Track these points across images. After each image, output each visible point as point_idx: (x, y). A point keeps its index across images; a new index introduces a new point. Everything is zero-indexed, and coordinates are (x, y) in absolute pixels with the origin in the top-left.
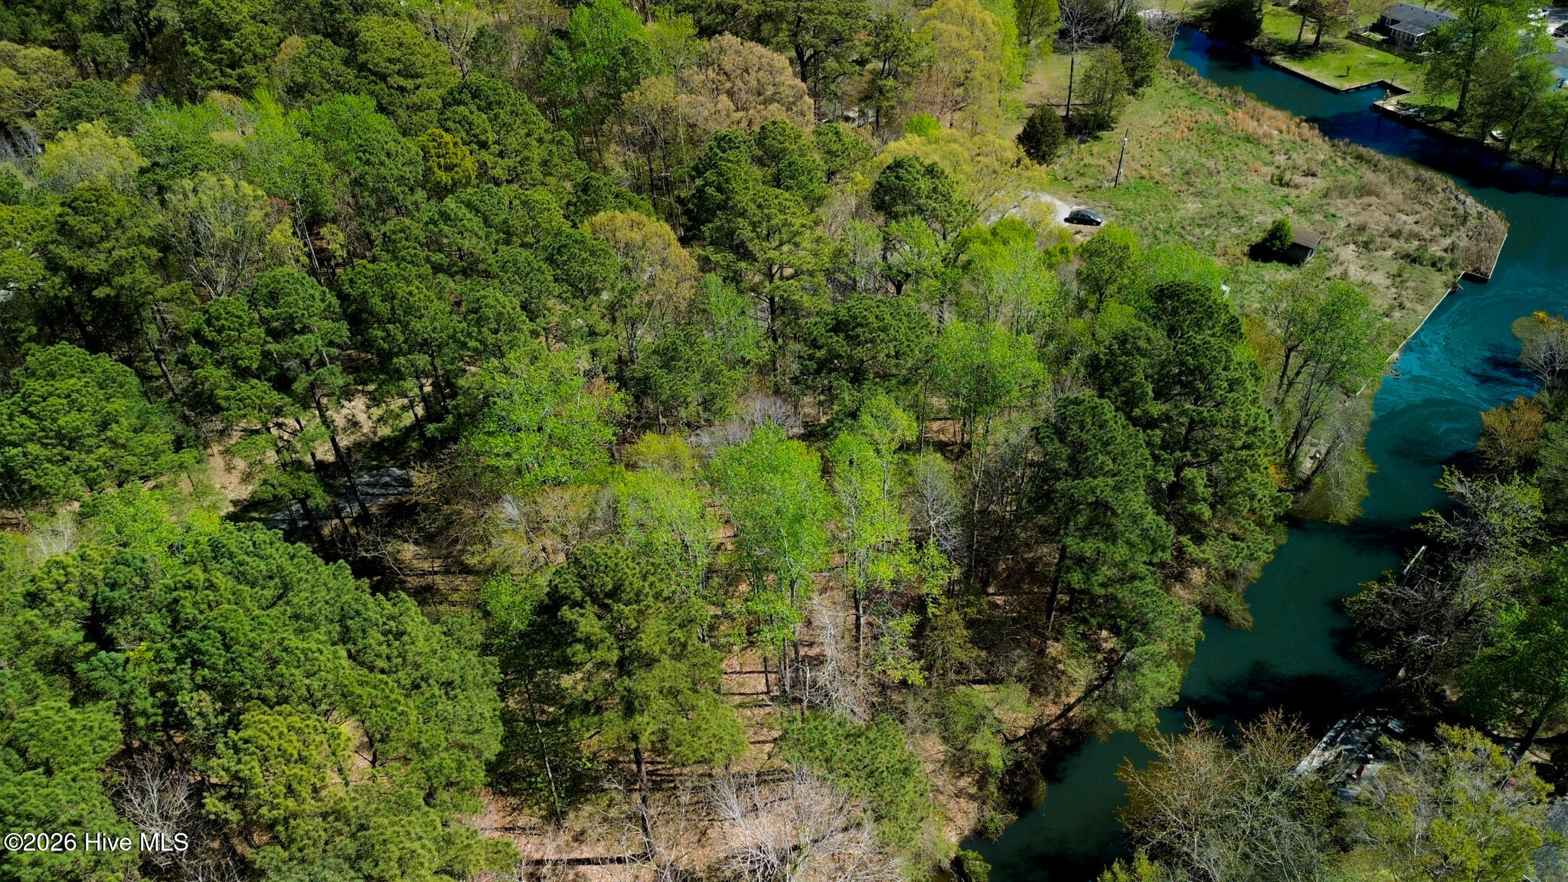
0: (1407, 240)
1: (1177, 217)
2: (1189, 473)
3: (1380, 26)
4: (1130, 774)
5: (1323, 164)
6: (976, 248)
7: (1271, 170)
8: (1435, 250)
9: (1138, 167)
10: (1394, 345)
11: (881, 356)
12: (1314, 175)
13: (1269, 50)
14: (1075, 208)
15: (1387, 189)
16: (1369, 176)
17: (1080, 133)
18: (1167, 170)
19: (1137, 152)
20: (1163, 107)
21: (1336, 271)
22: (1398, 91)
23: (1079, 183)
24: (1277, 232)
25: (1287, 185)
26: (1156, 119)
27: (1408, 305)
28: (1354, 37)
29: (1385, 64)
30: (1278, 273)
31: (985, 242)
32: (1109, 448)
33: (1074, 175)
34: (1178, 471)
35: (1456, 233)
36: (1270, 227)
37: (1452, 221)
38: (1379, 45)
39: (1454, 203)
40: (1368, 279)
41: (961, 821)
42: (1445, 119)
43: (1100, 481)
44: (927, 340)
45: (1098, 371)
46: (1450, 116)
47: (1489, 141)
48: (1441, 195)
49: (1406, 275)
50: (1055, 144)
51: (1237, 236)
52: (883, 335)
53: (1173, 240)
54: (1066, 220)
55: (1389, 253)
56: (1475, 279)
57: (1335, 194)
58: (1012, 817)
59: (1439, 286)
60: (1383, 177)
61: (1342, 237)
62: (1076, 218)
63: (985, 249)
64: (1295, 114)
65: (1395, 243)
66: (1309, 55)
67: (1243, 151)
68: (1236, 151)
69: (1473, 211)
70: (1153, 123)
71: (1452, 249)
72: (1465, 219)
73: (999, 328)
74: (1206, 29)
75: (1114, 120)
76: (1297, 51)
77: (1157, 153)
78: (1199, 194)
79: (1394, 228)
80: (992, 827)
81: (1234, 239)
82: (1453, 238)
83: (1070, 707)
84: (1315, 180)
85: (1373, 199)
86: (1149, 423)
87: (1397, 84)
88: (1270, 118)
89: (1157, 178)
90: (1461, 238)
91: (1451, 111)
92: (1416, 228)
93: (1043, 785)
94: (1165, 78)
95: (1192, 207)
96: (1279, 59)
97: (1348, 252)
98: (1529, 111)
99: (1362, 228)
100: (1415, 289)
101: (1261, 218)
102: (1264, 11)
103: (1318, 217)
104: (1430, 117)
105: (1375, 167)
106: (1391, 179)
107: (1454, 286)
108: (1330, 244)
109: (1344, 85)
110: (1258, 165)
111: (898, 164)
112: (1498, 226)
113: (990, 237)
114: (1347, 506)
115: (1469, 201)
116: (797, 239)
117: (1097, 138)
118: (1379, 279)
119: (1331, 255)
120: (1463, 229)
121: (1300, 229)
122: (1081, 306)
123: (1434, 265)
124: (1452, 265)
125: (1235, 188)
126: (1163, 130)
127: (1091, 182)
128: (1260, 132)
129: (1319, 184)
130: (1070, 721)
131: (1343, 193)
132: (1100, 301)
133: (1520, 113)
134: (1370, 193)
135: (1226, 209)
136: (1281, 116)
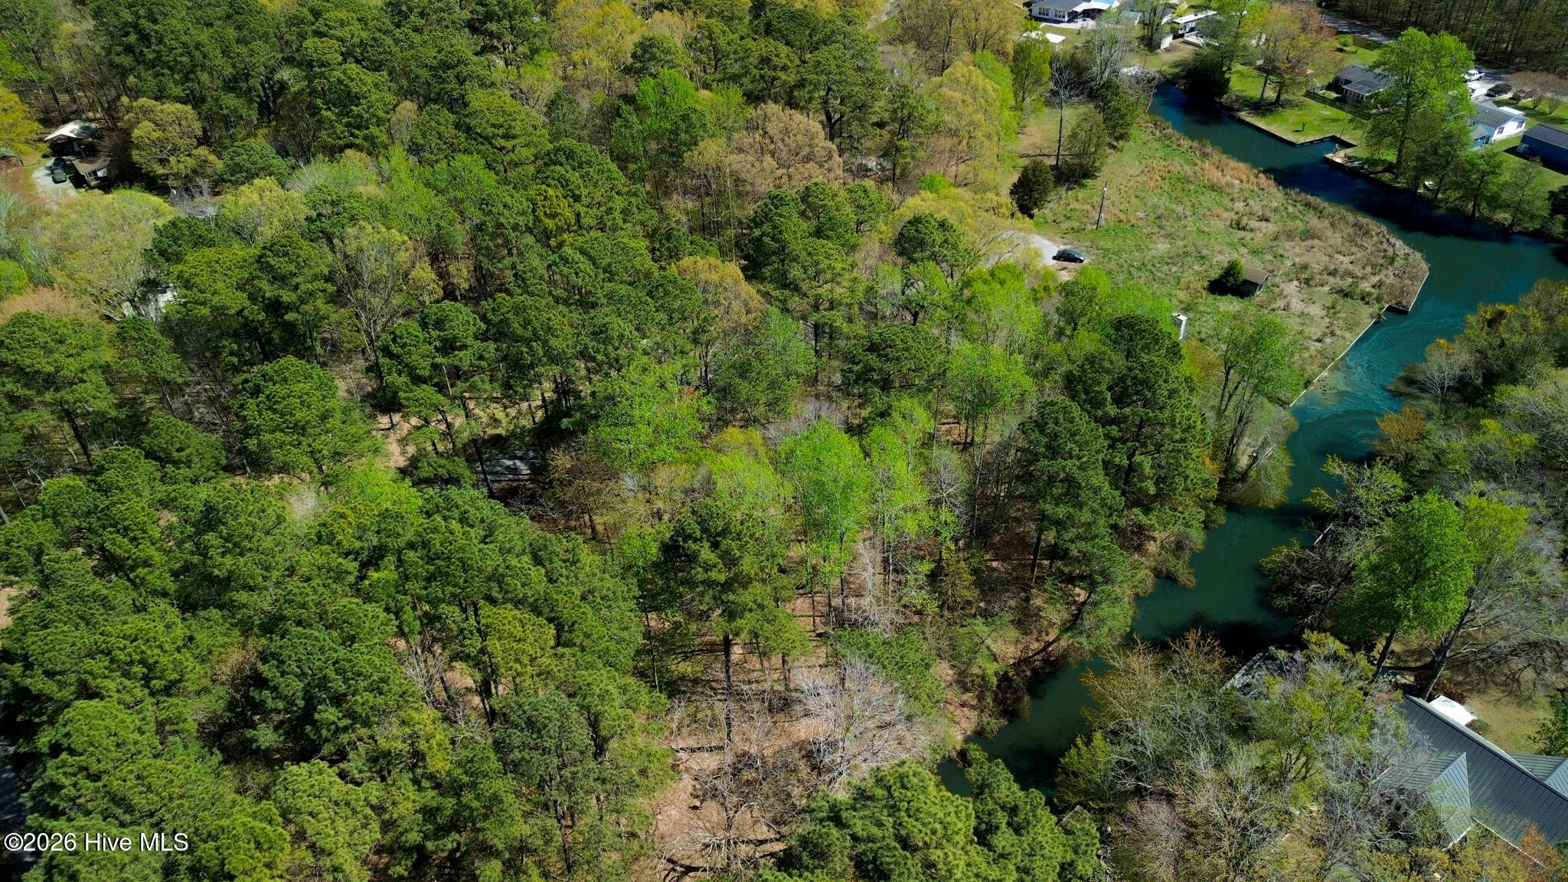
0: (1342, 278)
1: (1149, 255)
2: (1138, 458)
3: (1335, 86)
4: (1092, 681)
5: (1276, 210)
6: (978, 286)
7: (1232, 215)
8: (1365, 286)
9: (1117, 212)
10: (1323, 367)
11: (905, 370)
12: (1267, 220)
13: (1236, 106)
14: (1062, 247)
15: (1329, 233)
16: (1314, 222)
17: (1067, 180)
18: (1141, 215)
19: (1116, 198)
20: (1141, 158)
21: (1281, 303)
22: (1346, 145)
23: (1065, 225)
24: (1231, 271)
25: (1244, 229)
26: (1134, 169)
27: (1338, 332)
28: (1311, 95)
29: (1336, 120)
30: (1230, 305)
31: (985, 282)
32: (1077, 438)
33: (1062, 219)
34: (1130, 457)
35: (1384, 272)
36: (1226, 265)
37: (1381, 261)
38: (1332, 103)
39: (1385, 246)
40: (1306, 311)
41: (965, 724)
42: (1385, 170)
43: (1069, 462)
44: (940, 358)
45: (1071, 384)
46: (1390, 168)
47: (1421, 191)
48: (1375, 239)
49: (1338, 307)
50: (1045, 192)
51: (1198, 273)
52: (906, 354)
53: (1144, 274)
54: (1054, 258)
55: (1326, 288)
56: (1397, 311)
57: (1283, 237)
58: (1004, 722)
59: (1366, 317)
60: (1326, 223)
61: (1287, 274)
62: (1062, 256)
63: (985, 288)
64: (1254, 166)
65: (1332, 280)
66: (1270, 111)
67: (1208, 198)
68: (1202, 198)
69: (1401, 253)
70: (1131, 172)
71: (1378, 285)
72: (1392, 260)
73: (996, 349)
74: (1181, 86)
75: (1098, 169)
76: (1261, 107)
77: (1134, 200)
78: (1169, 236)
79: (1332, 267)
80: (988, 729)
81: (1196, 275)
82: (1381, 276)
83: (1050, 644)
84: (1269, 225)
85: (1316, 242)
86: (1106, 421)
87: (1345, 138)
88: (1233, 169)
89: (1133, 221)
90: (1388, 277)
91: (1391, 164)
92: (1351, 267)
93: (1027, 698)
94: (1143, 132)
95: (1162, 247)
96: (1244, 115)
97: (1292, 288)
98: (1451, 167)
99: (1305, 267)
100: (1345, 319)
101: (1220, 258)
102: (1234, 69)
103: (1269, 257)
104: (1372, 169)
105: (1320, 214)
106: (1332, 225)
107: (1379, 316)
108: (1277, 280)
109: (1300, 139)
110: (1219, 210)
111: (916, 221)
112: (1421, 266)
113: (989, 278)
114: (1275, 493)
115: (1399, 243)
116: (839, 279)
117: (1083, 186)
118: (1315, 310)
119: (1276, 290)
120: (1391, 268)
121: (1251, 267)
122: (1060, 333)
123: (1363, 299)
124: (1378, 299)
125: (1200, 231)
126: (1140, 179)
127: (1076, 224)
128: (1223, 181)
129: (1271, 228)
130: (1049, 654)
131: (1290, 236)
132: (1075, 329)
133: (1445, 168)
134: (1314, 236)
135: (1191, 249)
136: (1242, 166)
